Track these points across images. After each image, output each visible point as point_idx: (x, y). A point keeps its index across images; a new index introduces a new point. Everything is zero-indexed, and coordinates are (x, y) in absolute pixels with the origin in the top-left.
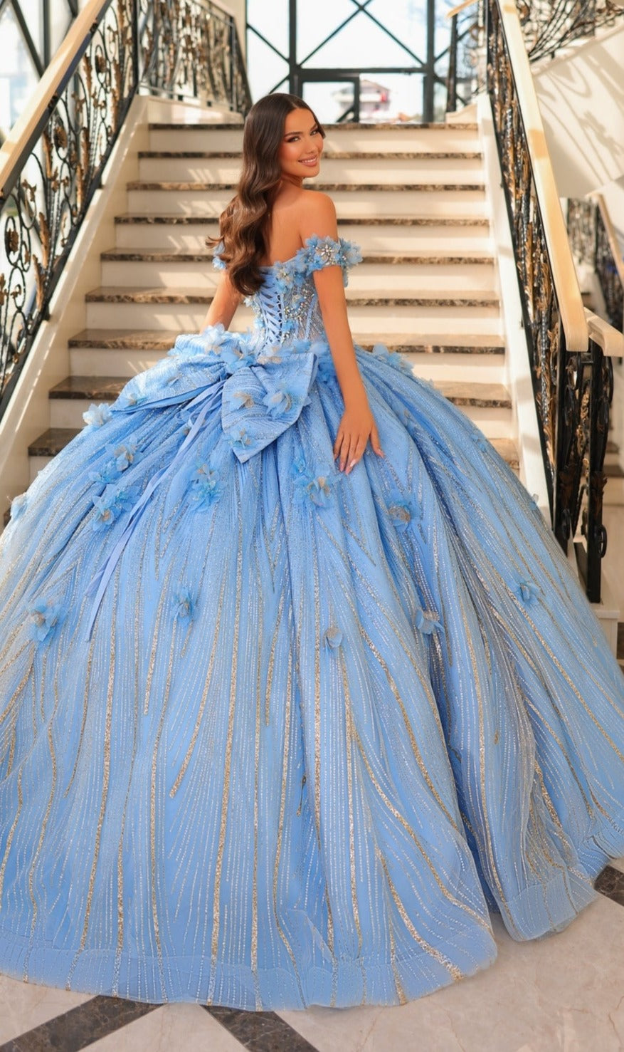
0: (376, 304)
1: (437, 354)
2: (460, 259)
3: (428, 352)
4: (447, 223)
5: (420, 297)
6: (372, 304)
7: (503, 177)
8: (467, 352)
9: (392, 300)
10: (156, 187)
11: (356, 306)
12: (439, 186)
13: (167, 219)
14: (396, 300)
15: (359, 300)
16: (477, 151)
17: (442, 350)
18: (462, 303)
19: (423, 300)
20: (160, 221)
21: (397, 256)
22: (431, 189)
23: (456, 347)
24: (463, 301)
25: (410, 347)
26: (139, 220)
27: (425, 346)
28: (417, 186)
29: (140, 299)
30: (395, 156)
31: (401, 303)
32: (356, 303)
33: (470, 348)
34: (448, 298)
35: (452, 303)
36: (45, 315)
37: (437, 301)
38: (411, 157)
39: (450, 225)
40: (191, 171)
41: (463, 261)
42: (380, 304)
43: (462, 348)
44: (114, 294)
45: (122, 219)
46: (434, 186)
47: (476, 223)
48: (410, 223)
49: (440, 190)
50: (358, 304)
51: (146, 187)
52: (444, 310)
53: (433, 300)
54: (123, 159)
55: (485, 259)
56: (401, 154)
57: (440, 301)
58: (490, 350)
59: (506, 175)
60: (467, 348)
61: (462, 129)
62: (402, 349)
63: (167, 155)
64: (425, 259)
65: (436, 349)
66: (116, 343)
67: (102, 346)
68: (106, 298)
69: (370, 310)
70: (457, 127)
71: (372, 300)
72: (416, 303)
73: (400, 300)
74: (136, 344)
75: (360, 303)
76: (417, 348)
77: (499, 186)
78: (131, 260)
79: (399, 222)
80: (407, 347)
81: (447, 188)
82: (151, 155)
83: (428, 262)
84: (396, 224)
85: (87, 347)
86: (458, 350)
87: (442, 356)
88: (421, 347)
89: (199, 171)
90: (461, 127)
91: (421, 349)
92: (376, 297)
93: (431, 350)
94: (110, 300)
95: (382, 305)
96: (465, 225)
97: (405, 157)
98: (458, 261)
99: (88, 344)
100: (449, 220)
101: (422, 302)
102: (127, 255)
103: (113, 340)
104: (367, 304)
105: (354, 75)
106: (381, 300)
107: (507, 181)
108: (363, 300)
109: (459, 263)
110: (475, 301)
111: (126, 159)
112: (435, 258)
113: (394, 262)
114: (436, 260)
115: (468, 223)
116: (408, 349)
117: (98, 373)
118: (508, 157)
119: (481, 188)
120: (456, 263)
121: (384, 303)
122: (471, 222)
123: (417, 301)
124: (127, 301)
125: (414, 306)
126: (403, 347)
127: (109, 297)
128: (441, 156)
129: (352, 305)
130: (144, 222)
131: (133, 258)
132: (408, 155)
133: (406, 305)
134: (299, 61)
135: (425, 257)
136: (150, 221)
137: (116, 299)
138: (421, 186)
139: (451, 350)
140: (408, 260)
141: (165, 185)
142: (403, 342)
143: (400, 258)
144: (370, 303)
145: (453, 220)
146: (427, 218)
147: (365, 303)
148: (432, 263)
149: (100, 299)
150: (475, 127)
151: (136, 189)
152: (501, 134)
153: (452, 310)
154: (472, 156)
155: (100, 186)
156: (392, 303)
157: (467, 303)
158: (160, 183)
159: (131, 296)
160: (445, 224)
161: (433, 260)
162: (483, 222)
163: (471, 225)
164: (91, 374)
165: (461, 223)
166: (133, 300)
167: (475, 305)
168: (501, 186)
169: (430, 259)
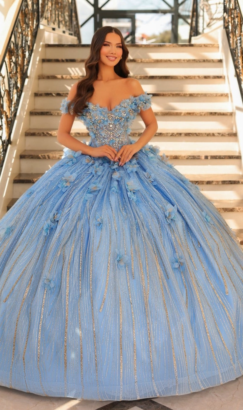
0: (175, 135)
1: (207, 160)
2: (216, 113)
3: (202, 159)
4: (207, 95)
5: (197, 132)
6: (173, 136)
7: (236, 72)
8: (222, 158)
9: (183, 133)
10: (54, 77)
11: (166, 136)
12: (202, 76)
13: (63, 94)
14: (185, 133)
15: (167, 133)
16: (219, 58)
17: (209, 158)
18: (218, 135)
19: (199, 133)
20: (59, 95)
21: (184, 112)
22: (198, 78)
23: (217, 156)
24: (219, 133)
25: (193, 156)
26: (48, 94)
27: (201, 156)
28: (190, 76)
29: (55, 134)
30: (177, 61)
31: (188, 135)
32: (166, 135)
33: (224, 156)
34: (211, 132)
35: (213, 135)
36: (9, 141)
37: (205, 134)
38: (186, 61)
39: (209, 96)
40: (69, 69)
41: (217, 114)
42: (177, 135)
43: (220, 156)
44: (41, 132)
45: (39, 94)
46: (199, 77)
47: (222, 95)
48: (189, 95)
49: (202, 78)
50: (167, 135)
51: (48, 77)
52: (209, 138)
53: (204, 133)
54: (37, 63)
55: (228, 113)
56: (180, 60)
57: (207, 134)
58: (234, 157)
59: (238, 70)
60: (223, 156)
61: (211, 47)
62: (189, 158)
63: (57, 61)
64: (198, 113)
65: (206, 157)
66: (44, 156)
67: (38, 158)
68: (36, 134)
69: (172, 138)
70: (208, 46)
71: (173, 133)
72: (195, 135)
73: (187, 133)
74: (56, 156)
75: (168, 134)
76: (197, 157)
77: (234, 76)
78: (47, 115)
79: (183, 95)
80: (192, 156)
81: (206, 77)
82: (49, 61)
83: (199, 115)
84: (181, 96)
85: (30, 158)
86: (217, 157)
87: (209, 160)
88: (199, 156)
89: (73, 69)
90: (210, 46)
91: (199, 157)
92: (175, 132)
93: (203, 158)
94: (39, 135)
95: (178, 136)
96: (216, 96)
97: (183, 62)
98: (214, 114)
99: (31, 157)
100: (208, 94)
101: (198, 134)
102: (44, 112)
103: (43, 155)
104: (171, 135)
105: (132, 14)
106: (178, 134)
107: (238, 74)
108: (169, 133)
109: (215, 115)
110: (225, 133)
111: (38, 63)
112: (203, 113)
113: (182, 115)
114: (203, 114)
115: (218, 95)
116: (192, 157)
117: (34, 172)
118: (239, 62)
119: (223, 77)
120: (213, 115)
121: (179, 135)
122: (219, 94)
123: (196, 134)
124: (48, 135)
125: (195, 136)
126: (190, 156)
127: (38, 133)
128: (201, 61)
129: (164, 136)
130: (50, 95)
131: (48, 114)
132: (184, 60)
133: (190, 136)
134: (100, 6)
135: (198, 112)
136: (54, 95)
137: (42, 134)
138: (193, 76)
139: (214, 157)
140: (189, 114)
141: (59, 76)
142: (190, 154)
143: (185, 113)
144: (172, 135)
145: (210, 94)
146: (197, 93)
147: (170, 135)
148: (201, 115)
149: (33, 134)
150: (217, 46)
151: (44, 78)
152: (234, 50)
153: (213, 138)
154: (217, 61)
155: (27, 77)
156: (183, 135)
157: (221, 135)
158: (56, 76)
159: (50, 133)
160: (206, 96)
161: (201, 114)
162: (226, 95)
163: (219, 96)
164: (30, 172)
165: (215, 95)
166: (51, 135)
167: (225, 136)
168: (235, 76)
169: (200, 113)
